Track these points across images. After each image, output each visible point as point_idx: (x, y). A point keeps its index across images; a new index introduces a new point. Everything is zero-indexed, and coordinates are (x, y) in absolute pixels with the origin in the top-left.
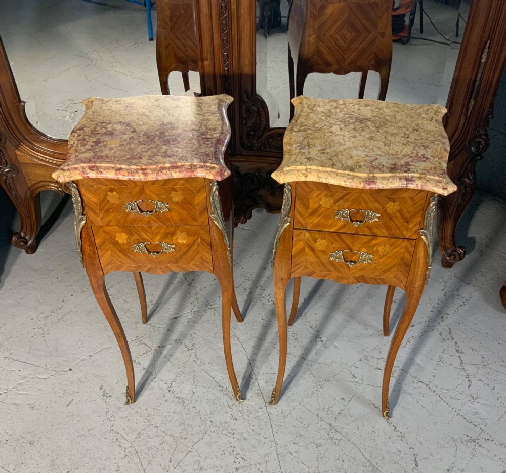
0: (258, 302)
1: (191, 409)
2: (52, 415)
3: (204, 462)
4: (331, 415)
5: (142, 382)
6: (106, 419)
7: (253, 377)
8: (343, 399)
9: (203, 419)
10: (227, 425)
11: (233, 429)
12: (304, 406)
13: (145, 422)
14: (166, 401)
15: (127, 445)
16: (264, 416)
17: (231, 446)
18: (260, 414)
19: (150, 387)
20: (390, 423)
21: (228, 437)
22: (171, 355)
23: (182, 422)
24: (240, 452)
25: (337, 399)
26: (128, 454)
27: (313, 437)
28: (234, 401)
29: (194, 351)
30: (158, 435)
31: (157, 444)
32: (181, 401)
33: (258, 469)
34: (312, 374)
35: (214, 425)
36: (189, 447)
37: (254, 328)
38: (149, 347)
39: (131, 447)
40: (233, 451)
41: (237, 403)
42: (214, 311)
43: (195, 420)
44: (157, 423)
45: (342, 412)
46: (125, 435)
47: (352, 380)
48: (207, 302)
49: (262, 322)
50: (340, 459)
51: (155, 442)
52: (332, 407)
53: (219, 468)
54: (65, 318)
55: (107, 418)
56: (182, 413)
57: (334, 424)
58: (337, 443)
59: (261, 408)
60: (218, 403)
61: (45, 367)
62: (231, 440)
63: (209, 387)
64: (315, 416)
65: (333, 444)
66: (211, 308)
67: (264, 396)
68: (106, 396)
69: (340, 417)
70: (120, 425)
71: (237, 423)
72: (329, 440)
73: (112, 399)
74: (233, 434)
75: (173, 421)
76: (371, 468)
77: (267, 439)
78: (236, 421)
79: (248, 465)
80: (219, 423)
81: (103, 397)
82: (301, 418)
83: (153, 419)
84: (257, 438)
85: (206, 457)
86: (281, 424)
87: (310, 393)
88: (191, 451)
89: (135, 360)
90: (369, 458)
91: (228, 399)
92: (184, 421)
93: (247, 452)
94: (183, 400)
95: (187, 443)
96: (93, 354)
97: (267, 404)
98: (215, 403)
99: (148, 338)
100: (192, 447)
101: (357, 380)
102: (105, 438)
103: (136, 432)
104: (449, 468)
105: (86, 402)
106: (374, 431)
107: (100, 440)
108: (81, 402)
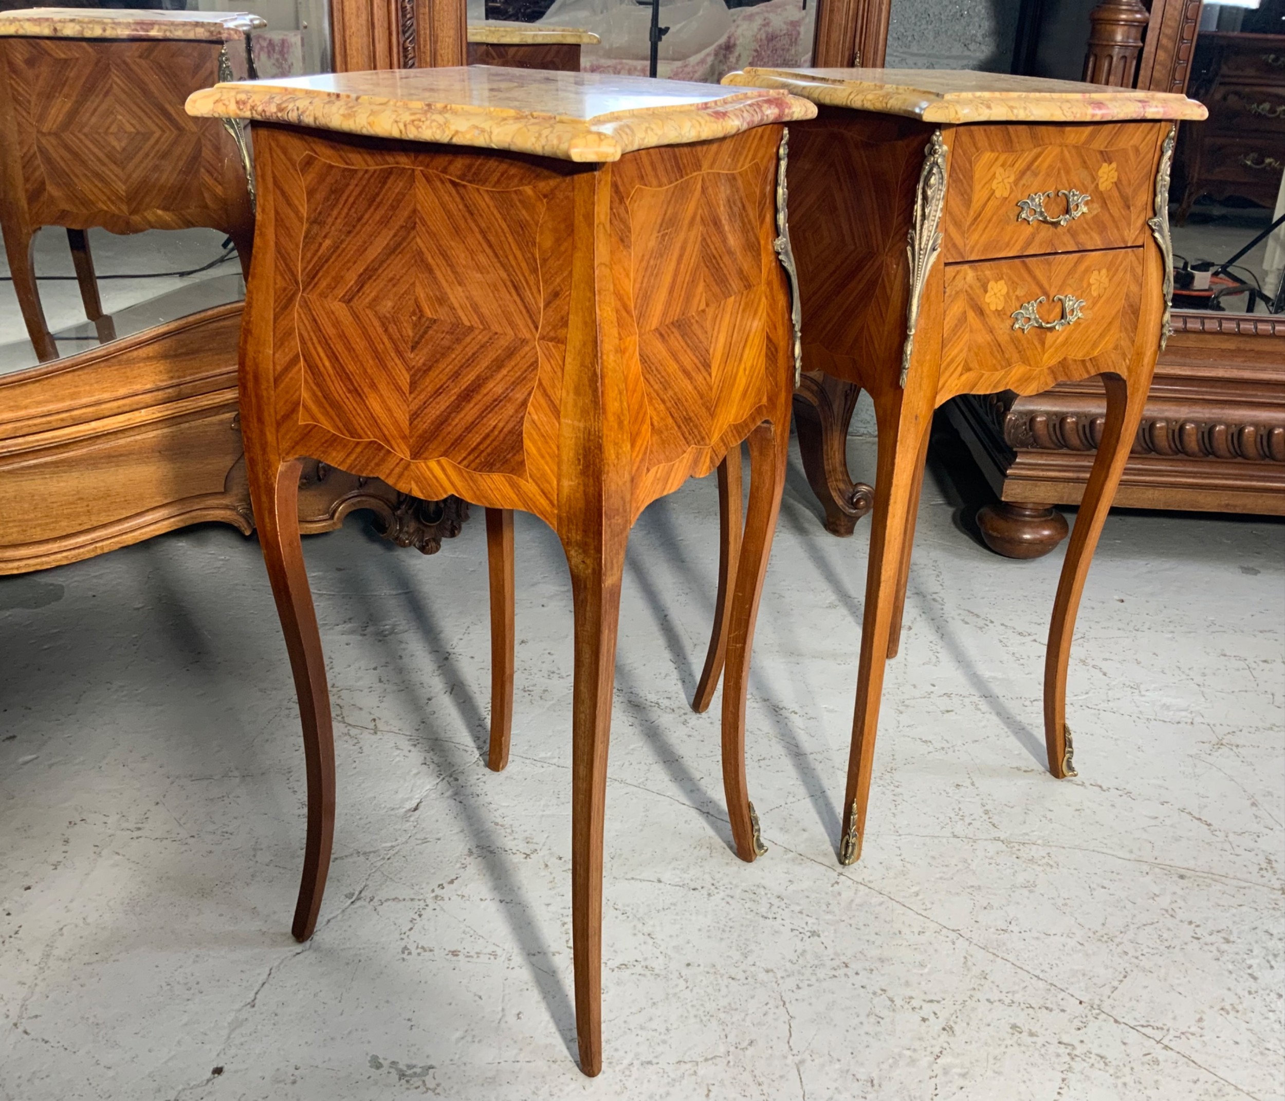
1: (685, 972)
3: (860, 1064)
4: (977, 823)
8: (958, 785)
9: (741, 976)
10: (808, 955)
11: (832, 956)
12: (909, 834)
16: (861, 893)
17: (874, 993)
18: (847, 895)
20: (1081, 783)
21: (842, 978)
23: (701, 1013)
24: (906, 991)
25: (948, 790)
27: (1001, 879)
29: (543, 852)
30: (674, 1080)
32: (639, 969)
33: (988, 1000)
35: (780, 973)
36: (785, 1057)
38: (412, 900)
40: (893, 1001)
43: (723, 988)
45: (988, 807)
47: (931, 749)
48: (460, 747)
50: (1093, 886)
52: (960, 809)
53: (908, 1053)
56: (675, 994)
57: (1002, 835)
58: (1053, 863)
59: (838, 883)
60: (731, 924)
62: (857, 980)
63: (673, 904)
64: (953, 840)
65: (1048, 869)
67: (811, 857)
68: (416, 1075)
71: (822, 939)
72: (1033, 866)
73: (438, 1071)
74: (847, 966)
75: (675, 1026)
76: (1157, 870)
77: (927, 934)
78: (819, 936)
79: (958, 1007)
80: (788, 965)
81: (408, 1081)
82: (933, 858)
83: (616, 1050)
84: (905, 943)
85: (850, 1050)
86: (915, 889)
87: (893, 807)
88: (802, 1062)
89: (405, 948)
90: (1133, 857)
91: (747, 906)
92: (702, 1009)
93: (923, 983)
94: (643, 963)
95: (770, 1051)
96: (252, 995)
97: (839, 868)
98: (727, 929)
99: (388, 883)
100: (795, 1052)
101: (937, 744)
104: (1249, 801)
106: (1078, 810)
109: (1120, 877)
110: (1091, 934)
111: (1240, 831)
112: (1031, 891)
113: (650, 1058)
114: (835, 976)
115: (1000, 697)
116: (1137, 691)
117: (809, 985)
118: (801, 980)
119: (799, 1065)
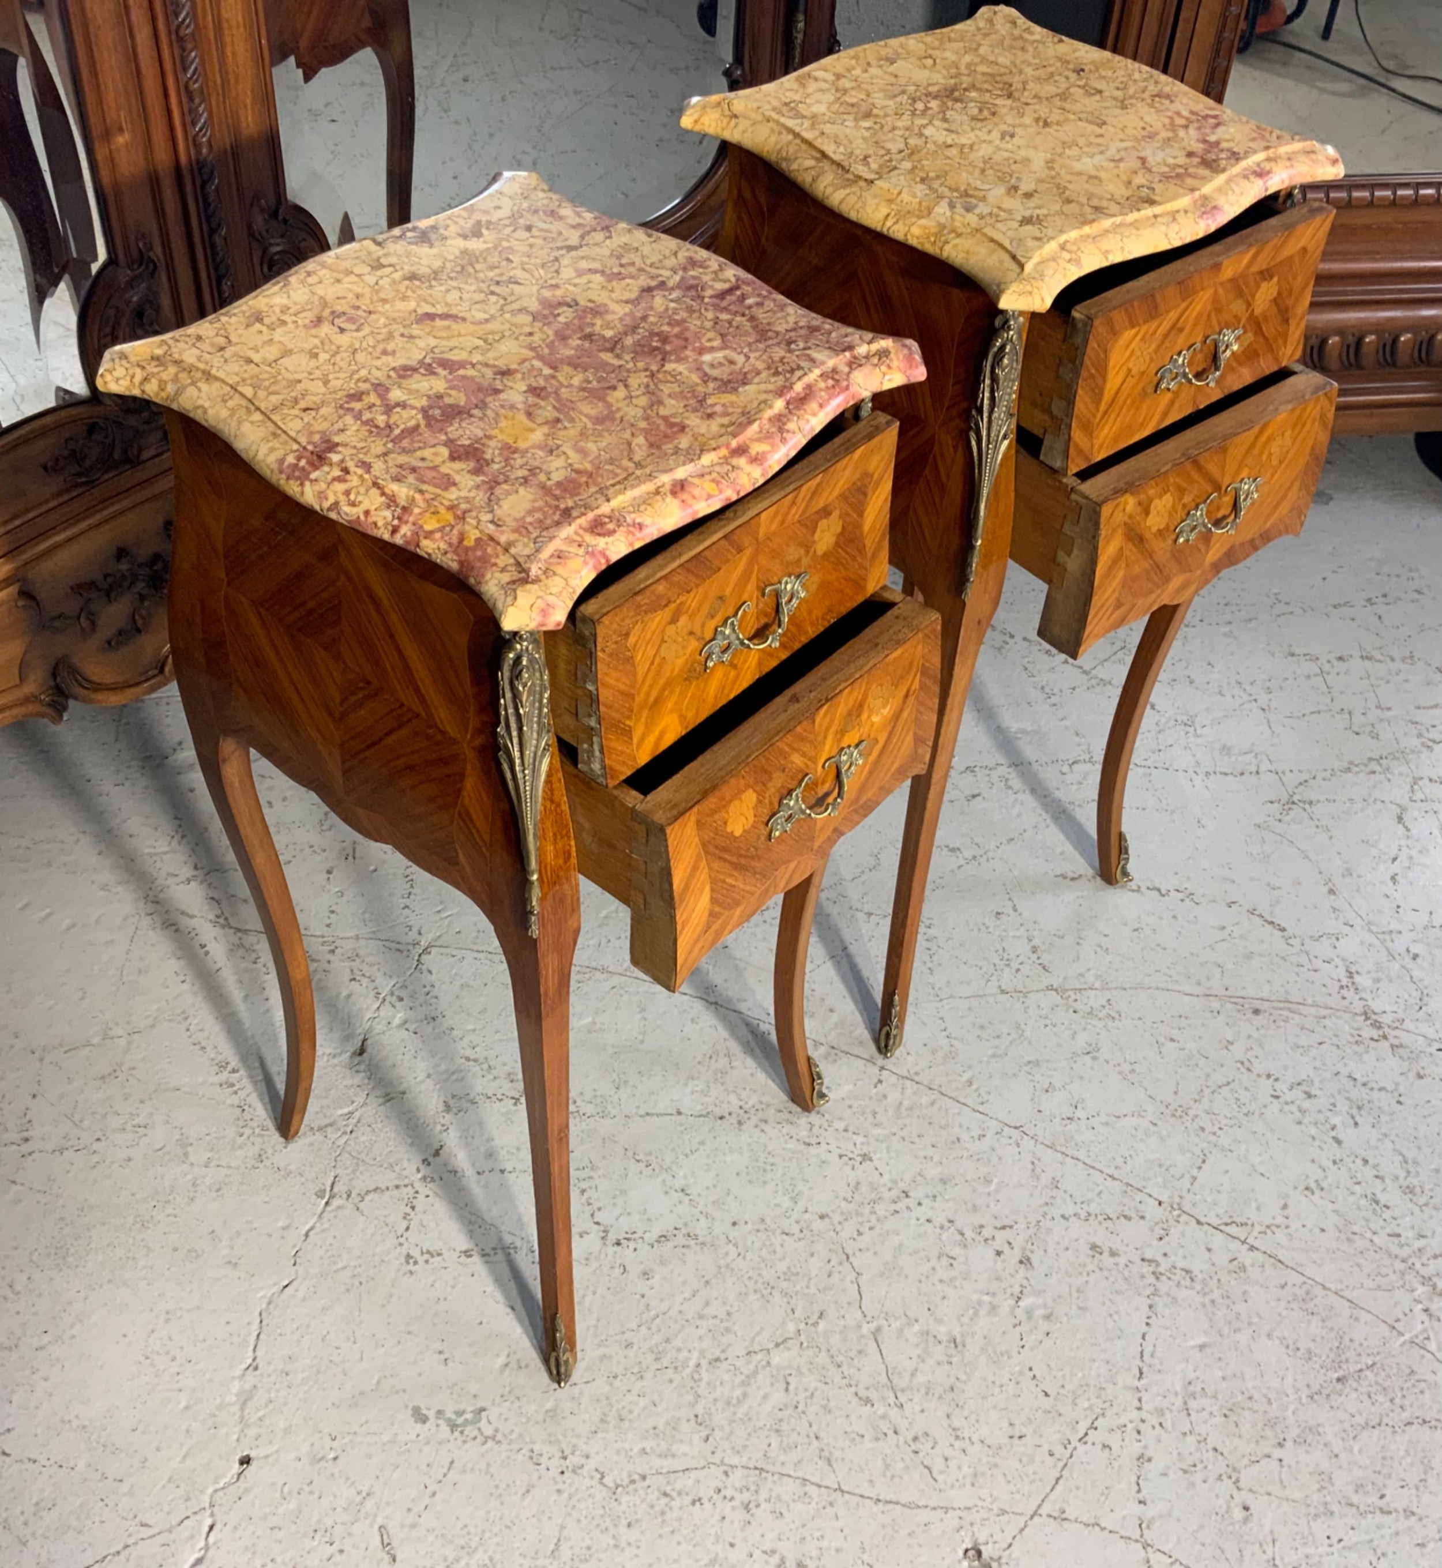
1: (733, 1234)
3: (939, 1321)
4: (1026, 969)
5: (515, 1293)
6: (559, 1478)
8: (998, 913)
9: (795, 1229)
10: (864, 1189)
11: (889, 1185)
12: (952, 997)
13: (671, 1381)
14: (646, 1275)
15: (713, 1477)
16: (908, 1092)
17: (942, 1227)
18: (893, 1097)
20: (1136, 888)
21: (905, 1213)
22: (490, 1155)
23: (760, 1285)
24: (976, 1219)
25: (988, 923)
26: (746, 1496)
27: (1060, 1045)
30: (748, 1377)
31: (778, 1397)
32: (681, 1240)
33: (1063, 1216)
34: (870, 914)
35: (836, 1218)
36: (860, 1327)
37: (604, 913)
38: (397, 1187)
39: (726, 1473)
40: (962, 1234)
41: (813, 1117)
42: (443, 950)
43: (778, 1249)
44: (702, 1351)
45: (1036, 942)
46: (668, 1464)
48: (393, 945)
50: (1162, 1040)
51: (765, 1397)
52: (1004, 950)
53: (986, 1298)
55: (554, 1472)
56: (727, 1266)
57: (1055, 981)
58: (1114, 1014)
59: (881, 1082)
60: (771, 1160)
61: (148, 1532)
62: (923, 1212)
63: (702, 1143)
64: (1001, 997)
65: (1110, 1024)
66: (426, 951)
67: (844, 1048)
68: (466, 1422)
69: (1046, 955)
70: (618, 1452)
71: (876, 1163)
72: (1094, 1023)
73: (493, 1413)
74: (907, 1196)
75: (736, 1308)
76: (1229, 1006)
77: (988, 1136)
78: (871, 1160)
79: (1032, 1230)
80: (844, 1204)
81: (462, 1432)
82: (982, 1027)
83: (679, 1350)
84: (966, 1154)
85: (926, 1306)
86: (966, 1076)
88: (879, 1329)
89: (409, 1256)
90: (1200, 990)
91: (785, 1131)
92: (761, 1280)
93: (992, 1205)
94: (684, 1231)
95: (842, 1322)
96: (250, 1354)
97: (880, 1060)
98: (768, 1168)
99: (361, 1168)
100: (869, 1318)
101: (968, 854)
102: (629, 1525)
103: (685, 1427)
104: (1327, 888)
105: (434, 1494)
106: (1136, 930)
107: (623, 1544)
108: (416, 1510)
109: (1188, 1022)
110: (1163, 1109)
111: (1317, 935)
112: (1094, 1059)
113: (717, 1353)
114: (896, 1212)
115: (1034, 764)
116: (1191, 730)
117: (871, 1229)
118: (861, 1223)
119: (876, 1334)
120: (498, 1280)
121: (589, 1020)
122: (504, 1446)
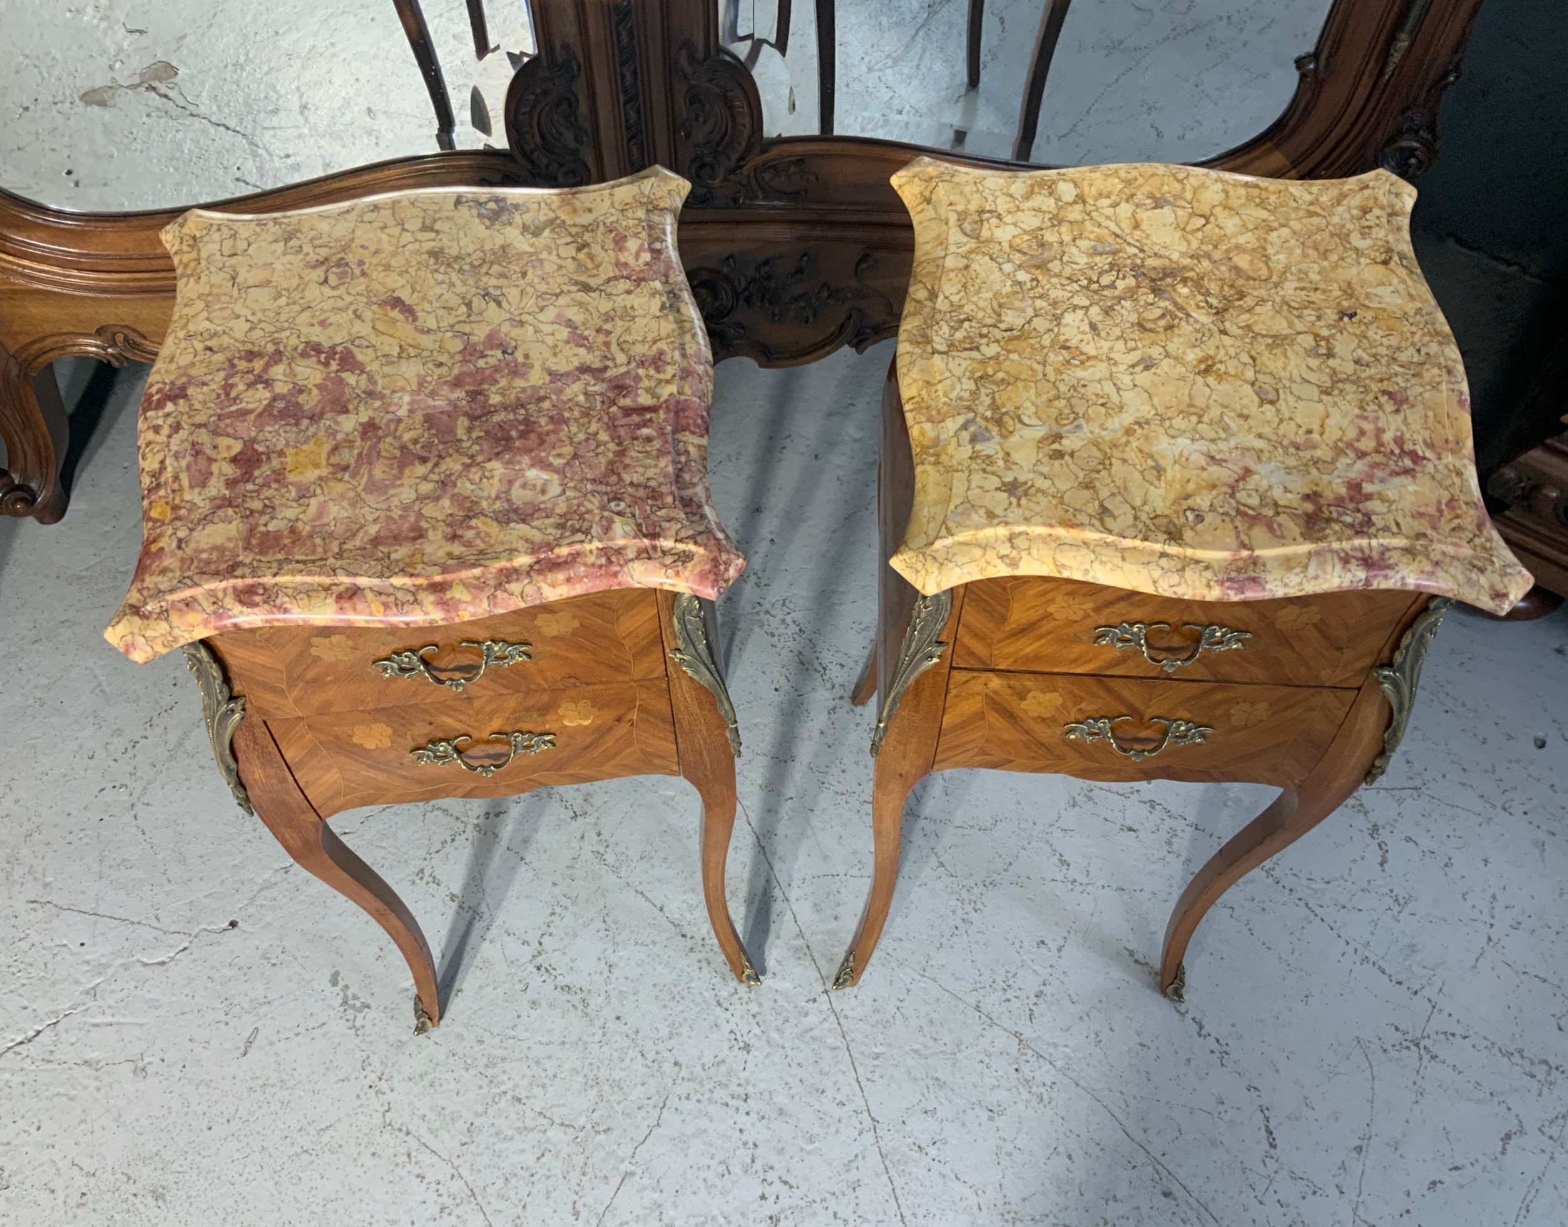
0: (756, 629)
1: (611, 1025)
2: (203, 1089)
3: (675, 1206)
4: (1015, 1004)
5: (454, 947)
6: (366, 1088)
7: (777, 892)
8: (1043, 942)
9: (651, 1056)
10: (723, 1069)
11: (741, 1083)
12: (934, 980)
13: (480, 1088)
14: (534, 1004)
15: (443, 1171)
16: (826, 1025)
17: (745, 1144)
18: (812, 1019)
19: (478, 961)
20: (1182, 1009)
21: (731, 1111)
22: (526, 841)
23: (591, 1077)
24: (774, 1159)
25: (1026, 944)
26: (449, 1202)
27: (975, 1086)
28: (733, 984)
29: (590, 820)
30: (524, 1129)
31: (529, 1158)
32: (576, 999)
33: (835, 1214)
34: (942, 865)
35: (684, 1073)
36: (622, 1161)
38: (457, 819)
39: (453, 1176)
40: (753, 1161)
41: (742, 989)
43: (627, 1061)
44: (516, 1086)
45: (1048, 990)
46: (427, 1138)
47: (1060, 877)
49: (776, 698)
50: (1061, 1149)
51: (522, 1151)
52: (1015, 975)
54: (189, 745)
55: (367, 1082)
56: (586, 1043)
57: (1028, 1033)
58: (1045, 1097)
59: (814, 1000)
60: (685, 994)
61: (155, 923)
62: (742, 1121)
63: (654, 943)
64: (971, 1011)
65: (1034, 1103)
67: (816, 955)
68: (353, 1007)
69: (1043, 1006)
70: (410, 1104)
71: (749, 1058)
72: (1022, 1090)
73: (371, 1014)
74: (745, 1101)
75: (563, 1076)
76: (1150, 1169)
77: (845, 1109)
78: (748, 1053)
79: (803, 1203)
80: (699, 1068)
81: (345, 1011)
82: (931, 1022)
84: (817, 1107)
85: (677, 1188)
86: (880, 1051)
87: (947, 934)
88: (632, 1174)
89: (422, 871)
90: (1139, 1138)
91: (714, 981)
92: (595, 1072)
93: (795, 1160)
94: (584, 995)
95: (615, 1147)
97: (829, 985)
98: (678, 998)
100: (633, 1161)
101: (1072, 873)
102: (374, 1154)
103: (459, 1124)
104: (1359, 1142)
105: (297, 1035)
106: (1142, 1045)
107: (359, 1163)
108: (281, 1036)
110: (1000, 1203)
112: (991, 1119)
113: (523, 1096)
114: (727, 1105)
117: (699, 1101)
118: (696, 1091)
119: (628, 1175)
120: (452, 931)
121: (672, 793)
122: (357, 1041)
